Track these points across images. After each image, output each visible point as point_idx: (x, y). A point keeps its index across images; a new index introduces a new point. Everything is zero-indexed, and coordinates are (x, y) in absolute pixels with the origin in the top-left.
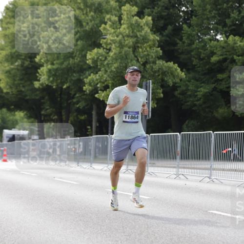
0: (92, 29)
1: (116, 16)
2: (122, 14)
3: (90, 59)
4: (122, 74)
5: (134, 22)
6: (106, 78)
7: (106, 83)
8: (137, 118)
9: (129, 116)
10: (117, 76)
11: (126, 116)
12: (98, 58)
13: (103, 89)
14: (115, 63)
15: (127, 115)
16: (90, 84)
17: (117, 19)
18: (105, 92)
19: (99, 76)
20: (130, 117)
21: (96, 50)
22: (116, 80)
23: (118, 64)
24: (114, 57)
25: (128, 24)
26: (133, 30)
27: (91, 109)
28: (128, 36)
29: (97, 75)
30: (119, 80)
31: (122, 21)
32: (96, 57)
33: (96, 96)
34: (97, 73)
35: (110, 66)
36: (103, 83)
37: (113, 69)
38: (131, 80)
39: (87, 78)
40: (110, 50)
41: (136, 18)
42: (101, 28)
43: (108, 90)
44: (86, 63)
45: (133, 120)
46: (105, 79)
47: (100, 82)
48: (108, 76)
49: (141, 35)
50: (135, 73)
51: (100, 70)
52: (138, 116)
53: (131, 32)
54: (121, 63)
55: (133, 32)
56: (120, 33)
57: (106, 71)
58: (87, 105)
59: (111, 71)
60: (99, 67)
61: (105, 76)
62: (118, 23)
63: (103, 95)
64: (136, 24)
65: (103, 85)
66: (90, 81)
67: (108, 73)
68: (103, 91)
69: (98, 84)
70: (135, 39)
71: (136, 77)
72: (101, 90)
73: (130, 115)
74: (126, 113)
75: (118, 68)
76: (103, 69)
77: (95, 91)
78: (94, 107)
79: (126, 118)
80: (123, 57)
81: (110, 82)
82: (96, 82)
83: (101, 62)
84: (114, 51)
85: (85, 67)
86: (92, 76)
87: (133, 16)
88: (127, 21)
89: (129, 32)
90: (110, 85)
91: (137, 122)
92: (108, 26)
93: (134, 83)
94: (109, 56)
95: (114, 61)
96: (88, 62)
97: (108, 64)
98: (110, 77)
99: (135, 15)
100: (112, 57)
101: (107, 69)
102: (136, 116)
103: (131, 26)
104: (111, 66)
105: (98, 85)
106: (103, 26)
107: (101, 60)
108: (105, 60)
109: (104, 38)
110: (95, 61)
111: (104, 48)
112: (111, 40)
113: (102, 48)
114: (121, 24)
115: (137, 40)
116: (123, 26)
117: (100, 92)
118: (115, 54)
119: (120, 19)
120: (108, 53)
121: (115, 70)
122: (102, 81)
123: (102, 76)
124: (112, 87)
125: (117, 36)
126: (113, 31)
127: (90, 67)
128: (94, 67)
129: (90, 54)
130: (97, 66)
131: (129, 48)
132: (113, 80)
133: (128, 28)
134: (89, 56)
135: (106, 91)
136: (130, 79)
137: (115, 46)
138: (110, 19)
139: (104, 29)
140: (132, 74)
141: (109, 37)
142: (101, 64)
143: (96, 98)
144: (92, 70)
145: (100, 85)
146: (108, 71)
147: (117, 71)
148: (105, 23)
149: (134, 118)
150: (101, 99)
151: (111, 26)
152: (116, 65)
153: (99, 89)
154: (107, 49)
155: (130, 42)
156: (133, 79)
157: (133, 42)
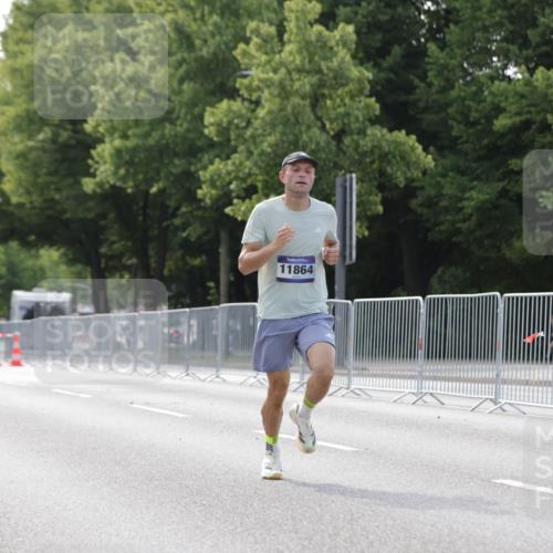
0: (215, 54)
1: (271, 24)
2: (285, 19)
3: (212, 124)
5: (313, 38)
6: (251, 169)
7: (249, 181)
8: (311, 272)
9: (290, 267)
11: (283, 267)
12: (230, 123)
13: (243, 195)
14: (270, 134)
15: (286, 265)
16: (213, 184)
17: (273, 30)
18: (247, 201)
19: (234, 164)
20: (293, 269)
21: (225, 104)
23: (278, 134)
24: (268, 119)
25: (299, 42)
26: (311, 55)
27: (216, 242)
28: (300, 70)
29: (230, 162)
31: (286, 37)
32: (225, 120)
33: (228, 210)
34: (228, 157)
35: (258, 140)
36: (244, 180)
37: (265, 146)
38: (294, 181)
39: (205, 168)
40: (257, 103)
41: (318, 28)
42: (237, 53)
43: (254, 196)
44: (202, 133)
45: (301, 276)
46: (247, 171)
47: (236, 178)
48: (256, 164)
49: (329, 69)
50: (303, 166)
51: (235, 150)
52: (311, 267)
53: (307, 60)
54: (283, 134)
55: (311, 61)
56: (282, 64)
57: (250, 153)
58: (205, 234)
59: (262, 153)
60: (233, 143)
61: (248, 163)
62: (276, 40)
63: (243, 208)
64: (318, 41)
65: (244, 185)
66: (212, 177)
67: (255, 157)
68: (243, 199)
69: (230, 183)
70: (318, 76)
71: (305, 174)
72: (238, 197)
73: (293, 266)
74: (282, 259)
75: (277, 145)
76: (241, 148)
77: (225, 198)
78: (224, 236)
79: (283, 272)
80: (289, 120)
81: (260, 178)
82: (227, 179)
83: (237, 131)
84: (267, 105)
85: (199, 143)
86: (218, 166)
87: (311, 25)
88: (297, 34)
89: (303, 65)
90: (259, 185)
91: (311, 280)
92: (252, 48)
93: (300, 188)
94: (256, 118)
95: (268, 130)
96: (206, 131)
97: (253, 137)
98: (260, 168)
99: (316, 21)
100: (263, 119)
101: (252, 148)
103: (307, 47)
104: (262, 142)
105: (232, 187)
106: (242, 46)
107: (237, 127)
108: (246, 127)
109: (245, 76)
110: (224, 130)
111: (244, 100)
112: (260, 80)
113: (239, 100)
114: (283, 43)
115: (320, 80)
116: (288, 48)
117: (235, 201)
118: (270, 112)
119: (281, 30)
120: (253, 111)
121: (269, 150)
122: (241, 175)
123: (241, 164)
124: (263, 189)
125: (275, 71)
126: (264, 58)
127: (211, 145)
128: (220, 143)
129: (213, 113)
130: (229, 140)
131: (303, 98)
132: (268, 174)
133: (300, 51)
134: (208, 119)
135: (250, 199)
137: (270, 94)
138: (257, 32)
139: (245, 53)
140: (295, 168)
141: (256, 74)
142: (239, 136)
143: (227, 216)
144: (217, 151)
145: (237, 186)
146: (256, 152)
147: (274, 152)
148: (247, 41)
149: (303, 271)
150: (239, 218)
151: (259, 48)
152: (271, 139)
153: (234, 195)
154: (251, 102)
155: (305, 84)
156: (299, 180)
157: (312, 85)
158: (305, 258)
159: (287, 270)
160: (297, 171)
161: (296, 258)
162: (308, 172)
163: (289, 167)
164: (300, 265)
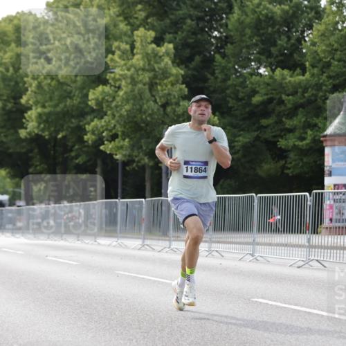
1: (127, 43)
2: (135, 41)
3: (93, 99)
4: (135, 120)
5: (149, 52)
6: (115, 126)
7: (114, 131)
8: (205, 172)
9: (191, 168)
10: (130, 122)
11: (187, 168)
12: (103, 99)
13: (110, 139)
14: (126, 105)
15: (189, 167)
16: (93, 133)
17: (128, 47)
18: (113, 142)
19: (105, 121)
20: (193, 170)
21: (100, 88)
22: (127, 127)
23: (131, 105)
24: (124, 97)
25: (142, 54)
26: (149, 61)
27: (95, 166)
28: (143, 70)
29: (103, 120)
30: (131, 127)
31: (135, 51)
32: (100, 98)
33: (102, 147)
34: (102, 118)
35: (118, 109)
36: (111, 131)
37: (124, 112)
38: (197, 113)
39: (89, 124)
40: (119, 88)
41: (154, 46)
42: (108, 60)
43: (117, 140)
44: (87, 104)
45: (199, 174)
46: (112, 125)
47: (107, 129)
48: (118, 121)
49: (159, 68)
50: (203, 103)
51: (106, 114)
52: (205, 168)
53: (147, 65)
54: (134, 105)
55: (149, 64)
56: (132, 66)
57: (114, 116)
58: (89, 161)
59: (121, 116)
60: (104, 110)
61: (113, 121)
62: (129, 52)
63: (110, 146)
64: (152, 53)
65: (111, 134)
66: (92, 130)
67: (117, 118)
68: (110, 142)
69: (103, 132)
70: (153, 73)
71: (205, 109)
72: (107, 140)
73: (194, 167)
74: (186, 163)
75: (130, 111)
76: (109, 112)
77: (100, 141)
78: (99, 162)
79: (187, 171)
80: (136, 97)
81: (119, 129)
82: (101, 130)
83: (107, 104)
84: (124, 89)
85: (87, 110)
86: (96, 122)
87: (149, 44)
88: (141, 49)
89: (144, 65)
90: (120, 133)
91: (205, 177)
92: (116, 57)
93: (201, 118)
94: (118, 96)
95: (125, 103)
96: (90, 103)
97: (117, 106)
98: (120, 124)
99: (152, 42)
100: (122, 96)
101: (115, 113)
102: (204, 167)
103: (146, 56)
104: (121, 109)
105: (104, 134)
106: (110, 56)
107: (107, 101)
108: (112, 101)
109: (111, 73)
110: (99, 103)
111: (111, 86)
112: (121, 75)
113: (109, 86)
114: (133, 55)
115: (155, 75)
116: (136, 57)
117: (106, 142)
118: (126, 93)
119: (133, 47)
120: (117, 92)
122: (109, 128)
123: (109, 121)
124: (122, 136)
125: (129, 70)
126: (123, 62)
127: (93, 111)
128: (98, 110)
129: (94, 93)
130: (102, 108)
131: (144, 85)
132: (125, 127)
133: (143, 59)
134: (91, 96)
135: (115, 141)
136: (195, 112)
137: (126, 82)
138: (119, 48)
139: (112, 60)
140: (198, 105)
141: (117, 71)
142: (108, 106)
143: (102, 151)
144: (95, 114)
145: (107, 134)
146: (117, 115)
147: (128, 114)
148: (113, 53)
149: (200, 170)
150: (108, 152)
151: (120, 57)
152: (127, 107)
153: (104, 139)
154: (115, 87)
155: (146, 77)
156: (200, 112)
157: (150, 78)
158: (202, 162)
159: (189, 170)
160: (199, 106)
161: (195, 162)
162: (207, 107)
163: (194, 104)
164: (198, 167)
